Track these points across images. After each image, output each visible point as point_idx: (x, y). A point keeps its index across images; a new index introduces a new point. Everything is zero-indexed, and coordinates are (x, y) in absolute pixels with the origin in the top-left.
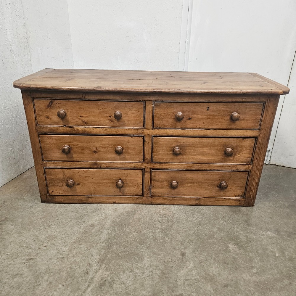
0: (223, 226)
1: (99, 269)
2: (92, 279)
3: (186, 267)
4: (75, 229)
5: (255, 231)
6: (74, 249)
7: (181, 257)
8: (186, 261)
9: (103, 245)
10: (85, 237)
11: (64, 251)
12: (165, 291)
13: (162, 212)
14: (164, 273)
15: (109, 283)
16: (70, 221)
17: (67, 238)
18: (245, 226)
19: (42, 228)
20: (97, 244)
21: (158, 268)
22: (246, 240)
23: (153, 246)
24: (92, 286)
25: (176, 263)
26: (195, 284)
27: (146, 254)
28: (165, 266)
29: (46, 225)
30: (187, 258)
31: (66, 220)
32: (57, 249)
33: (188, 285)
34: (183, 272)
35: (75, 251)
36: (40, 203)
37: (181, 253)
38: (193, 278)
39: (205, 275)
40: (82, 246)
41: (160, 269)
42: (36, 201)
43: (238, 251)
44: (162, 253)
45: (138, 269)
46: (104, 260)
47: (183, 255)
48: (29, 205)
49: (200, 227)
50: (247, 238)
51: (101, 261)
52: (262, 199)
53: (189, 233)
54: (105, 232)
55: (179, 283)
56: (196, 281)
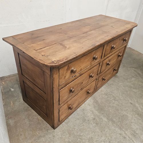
1: (125, 132)
2: (129, 137)
3: (138, 107)
4: (91, 126)
6: (106, 134)
7: (132, 105)
8: (135, 105)
9: (110, 123)
10: (100, 126)
15: (134, 133)
16: (83, 125)
17: (96, 133)
19: (79, 140)
24: (133, 139)
27: (125, 113)
28: (134, 112)
29: (77, 137)
31: (81, 127)
32: (101, 141)
35: (108, 135)
36: (53, 130)
37: (130, 104)
40: (106, 130)
41: (135, 114)
42: (49, 131)
43: (137, 91)
44: (127, 108)
45: (132, 120)
46: (120, 128)
48: (51, 136)
50: (132, 85)
51: (121, 129)
53: (121, 94)
54: (102, 117)
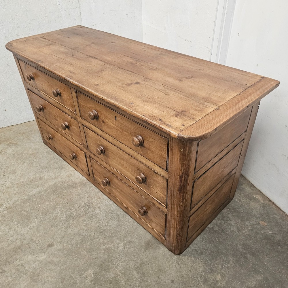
0: (115, 249)
3: (37, 256)
5: (132, 279)
7: (46, 246)
8: (44, 252)
9: (25, 197)
11: (5, 186)
12: (2, 260)
13: (94, 200)
14: (19, 247)
18: (133, 266)
20: (24, 194)
21: (23, 241)
22: (111, 278)
23: (46, 222)
25: (36, 247)
26: (22, 273)
28: (29, 243)
30: (48, 250)
33: (17, 269)
34: (30, 258)
37: (51, 243)
38: (27, 268)
39: (37, 274)
41: (23, 242)
43: (87, 281)
44: (42, 232)
45: (14, 231)
47: (49, 246)
49: (97, 235)
50: (114, 277)
51: (8, 208)
52: (203, 256)
53: (82, 233)
54: (40, 188)
55: (15, 263)
56: (25, 272)
